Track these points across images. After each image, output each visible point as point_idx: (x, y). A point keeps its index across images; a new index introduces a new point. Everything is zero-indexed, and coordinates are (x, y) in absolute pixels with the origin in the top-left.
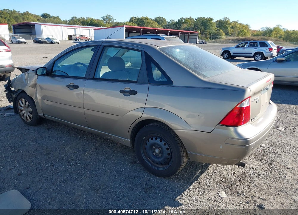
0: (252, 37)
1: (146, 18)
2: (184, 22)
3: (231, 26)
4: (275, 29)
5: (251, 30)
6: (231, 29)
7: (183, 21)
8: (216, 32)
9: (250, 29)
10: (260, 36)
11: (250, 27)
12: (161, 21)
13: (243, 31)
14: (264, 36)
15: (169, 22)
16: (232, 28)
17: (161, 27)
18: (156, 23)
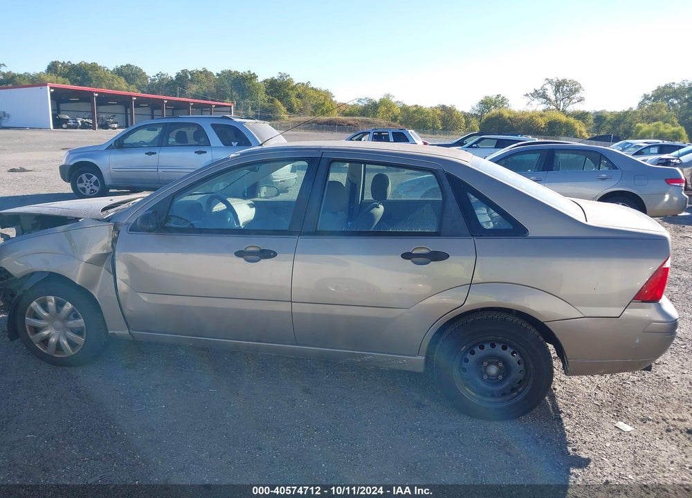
0: (344, 118)
1: (94, 67)
2: (191, 81)
3: (296, 92)
4: (383, 102)
5: (335, 101)
6: (298, 100)
7: (190, 77)
8: (267, 105)
9: (334, 99)
10: (357, 115)
11: (333, 97)
12: (133, 74)
13: (323, 104)
14: (364, 116)
15: (152, 78)
16: (299, 96)
17: (136, 90)
18: (123, 79)
